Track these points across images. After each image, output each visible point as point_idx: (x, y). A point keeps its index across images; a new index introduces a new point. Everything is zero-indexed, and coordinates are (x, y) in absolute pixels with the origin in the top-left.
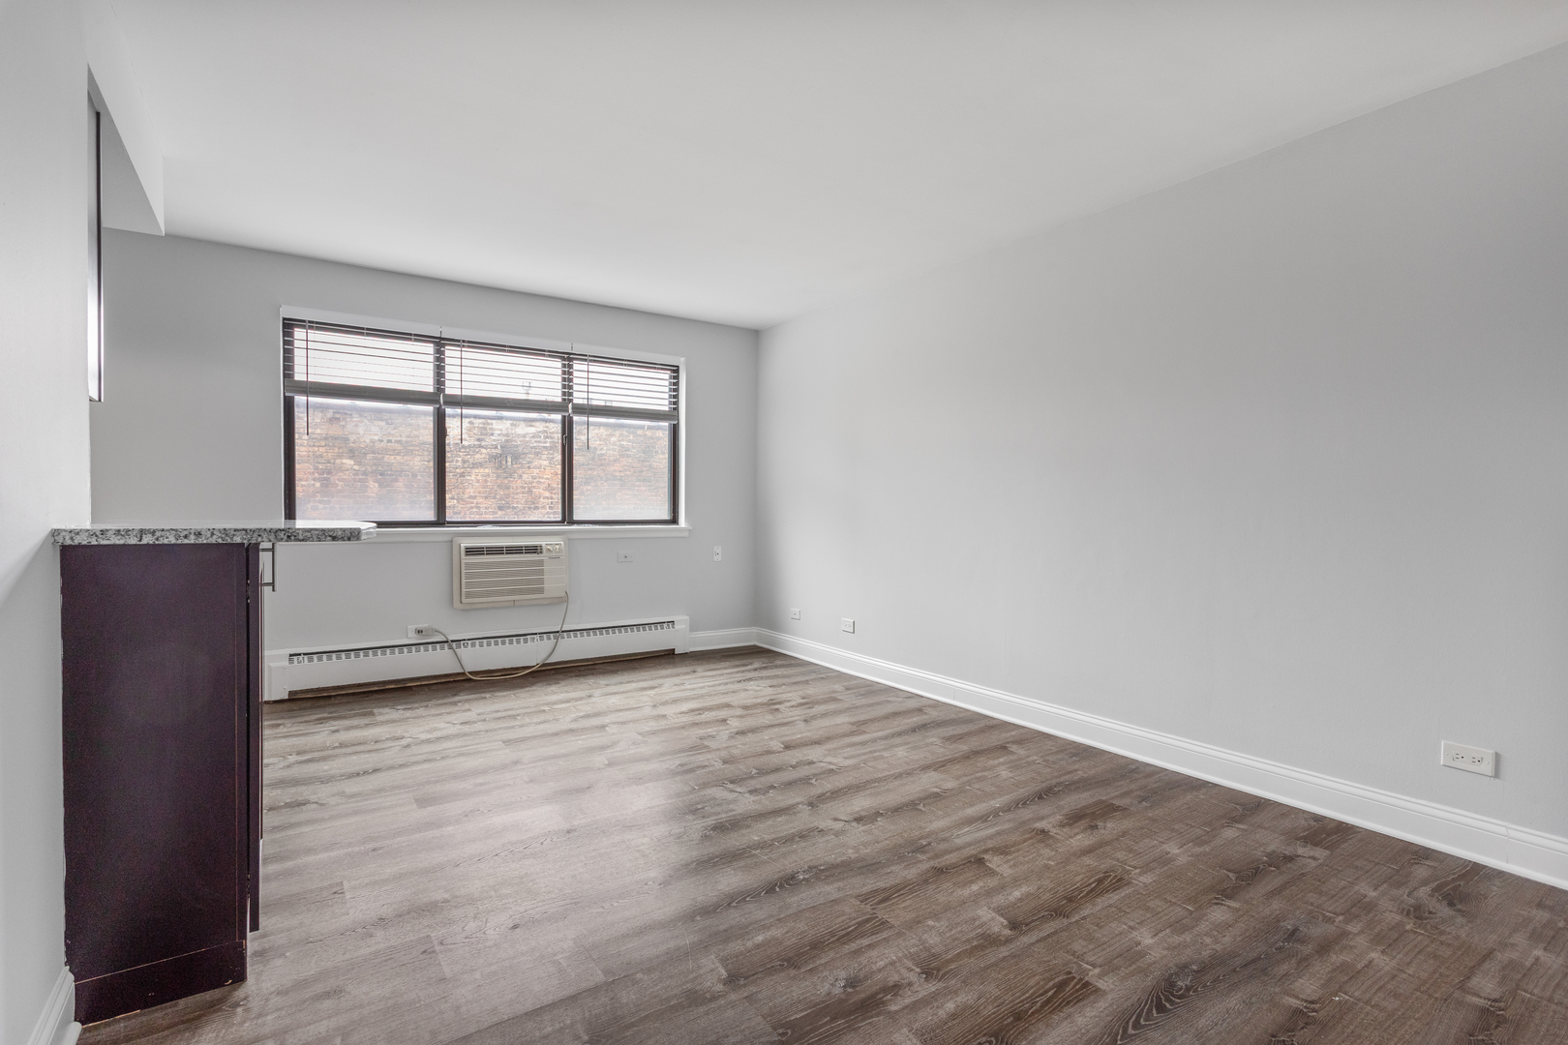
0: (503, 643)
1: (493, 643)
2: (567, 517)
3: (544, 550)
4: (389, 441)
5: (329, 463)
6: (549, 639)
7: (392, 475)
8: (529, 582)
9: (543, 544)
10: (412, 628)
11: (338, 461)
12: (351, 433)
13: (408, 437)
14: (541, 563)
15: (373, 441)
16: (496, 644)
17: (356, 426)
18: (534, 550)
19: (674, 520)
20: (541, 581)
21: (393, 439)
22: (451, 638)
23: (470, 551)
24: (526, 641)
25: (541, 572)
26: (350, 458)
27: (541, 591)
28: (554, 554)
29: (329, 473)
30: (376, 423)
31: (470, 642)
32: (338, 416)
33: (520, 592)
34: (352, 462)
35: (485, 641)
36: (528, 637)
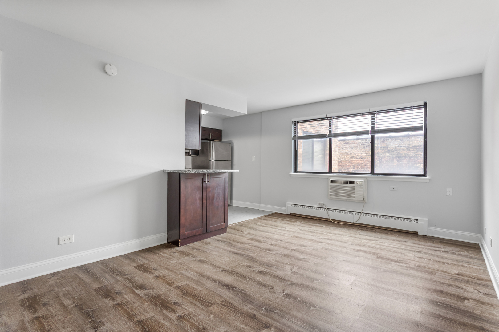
0: (342, 212)
1: (339, 212)
2: (373, 173)
3: (356, 183)
4: (401, 147)
5: (382, 155)
6: (358, 214)
7: (402, 158)
8: (350, 193)
9: (356, 181)
10: (318, 202)
11: (384, 154)
12: (389, 145)
13: (408, 144)
14: (354, 187)
15: (396, 147)
16: (340, 212)
17: (390, 142)
18: (353, 183)
19: (425, 175)
20: (354, 194)
21: (403, 146)
22: (327, 207)
23: (332, 182)
24: (350, 214)
25: (354, 191)
26: (388, 153)
27: (354, 197)
28: (359, 185)
29: (381, 158)
30: (397, 141)
31: (332, 210)
32: (385, 140)
33: (347, 196)
34: (389, 154)
35: (337, 210)
36: (351, 212)
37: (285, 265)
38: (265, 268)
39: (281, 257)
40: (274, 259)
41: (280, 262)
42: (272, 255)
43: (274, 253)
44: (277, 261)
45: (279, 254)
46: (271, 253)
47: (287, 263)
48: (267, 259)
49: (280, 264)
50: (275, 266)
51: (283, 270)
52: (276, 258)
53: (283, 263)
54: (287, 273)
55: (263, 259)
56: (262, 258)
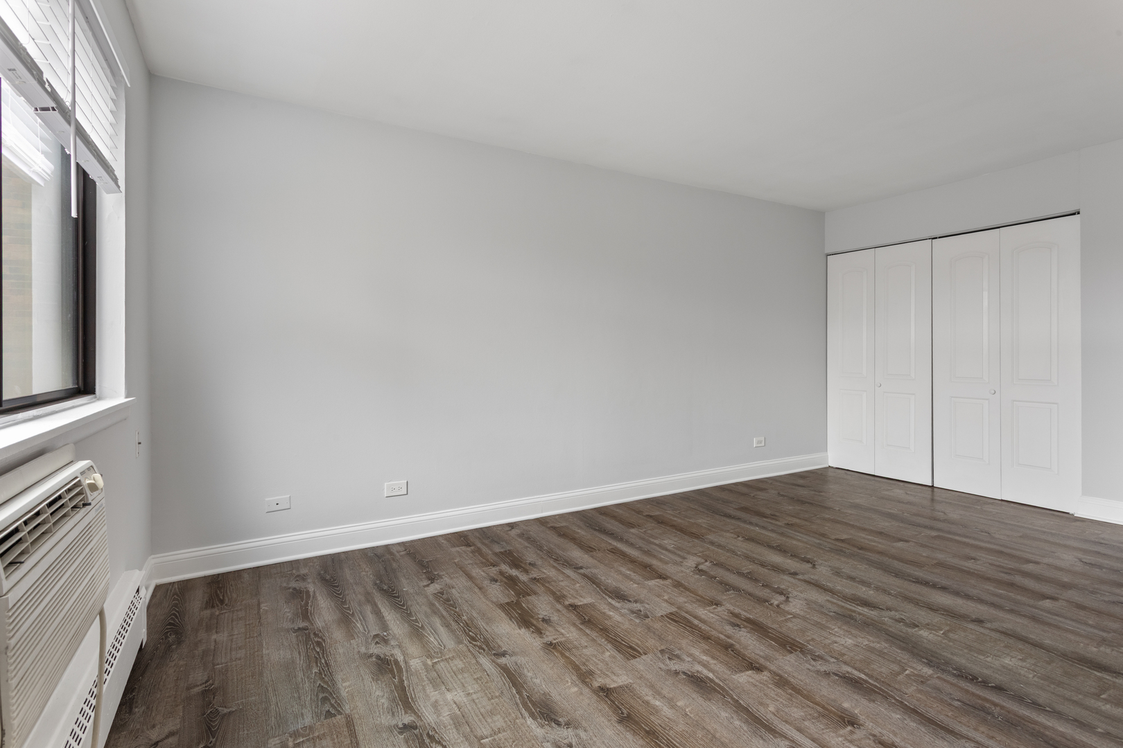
37: (802, 613)
38: (860, 614)
39: (808, 642)
40: (834, 638)
41: (817, 624)
42: (839, 657)
43: (832, 667)
44: (823, 627)
45: (816, 658)
46: (845, 663)
47: (794, 620)
48: (860, 640)
49: (815, 619)
50: (831, 614)
51: (809, 603)
52: (827, 642)
53: (804, 619)
54: (801, 595)
55: (872, 645)
56: (877, 646)
